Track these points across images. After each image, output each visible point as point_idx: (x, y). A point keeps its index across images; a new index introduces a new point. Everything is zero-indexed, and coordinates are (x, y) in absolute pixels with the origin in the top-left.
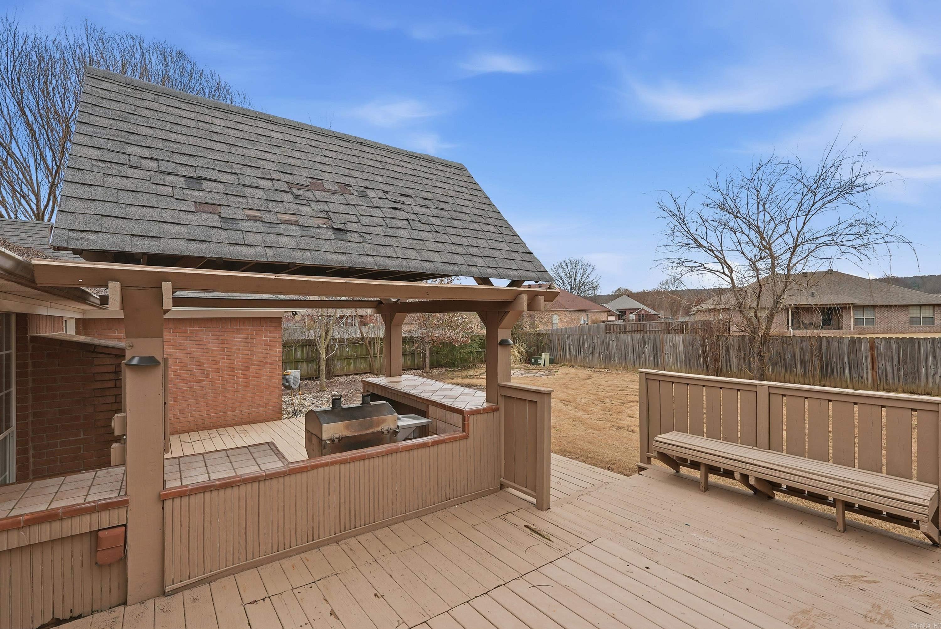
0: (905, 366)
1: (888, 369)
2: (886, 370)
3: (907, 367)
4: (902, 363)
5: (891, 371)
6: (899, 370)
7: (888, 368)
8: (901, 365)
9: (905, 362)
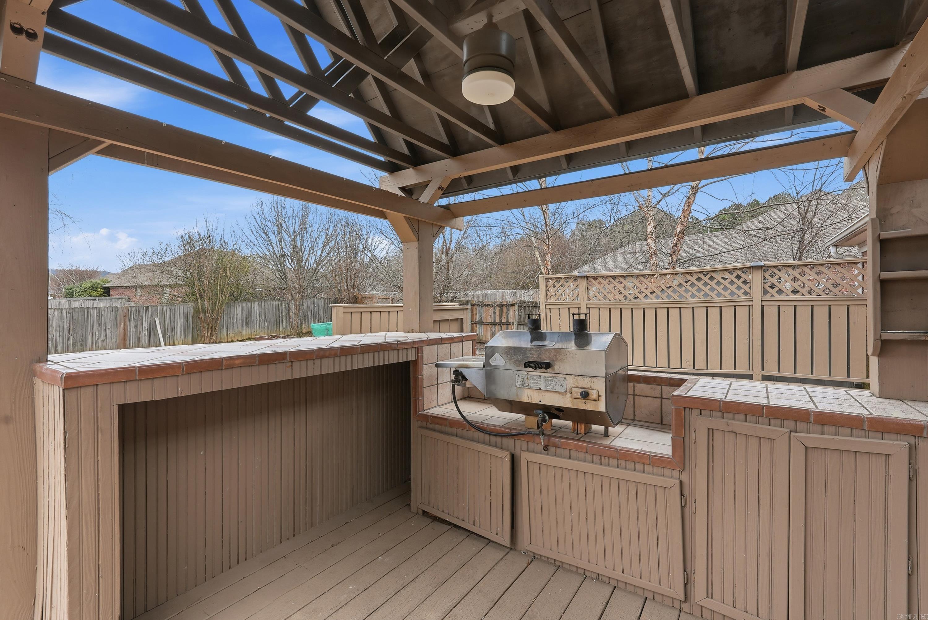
0: (75, 335)
1: (58, 340)
2: (56, 341)
3: (76, 336)
4: (71, 332)
5: (61, 341)
6: (69, 339)
7: (58, 338)
8: (71, 334)
9: (75, 331)
